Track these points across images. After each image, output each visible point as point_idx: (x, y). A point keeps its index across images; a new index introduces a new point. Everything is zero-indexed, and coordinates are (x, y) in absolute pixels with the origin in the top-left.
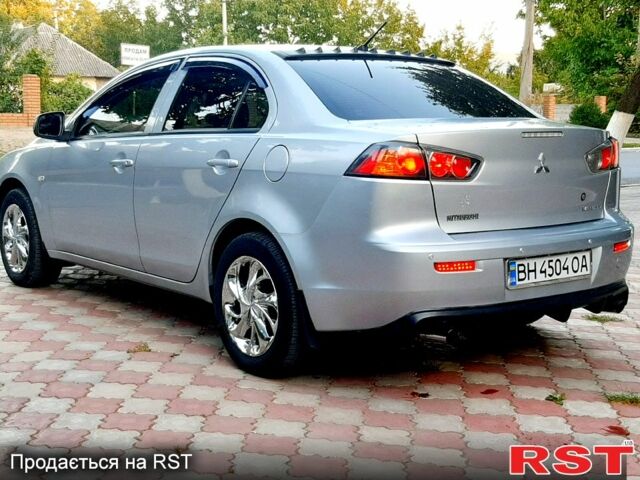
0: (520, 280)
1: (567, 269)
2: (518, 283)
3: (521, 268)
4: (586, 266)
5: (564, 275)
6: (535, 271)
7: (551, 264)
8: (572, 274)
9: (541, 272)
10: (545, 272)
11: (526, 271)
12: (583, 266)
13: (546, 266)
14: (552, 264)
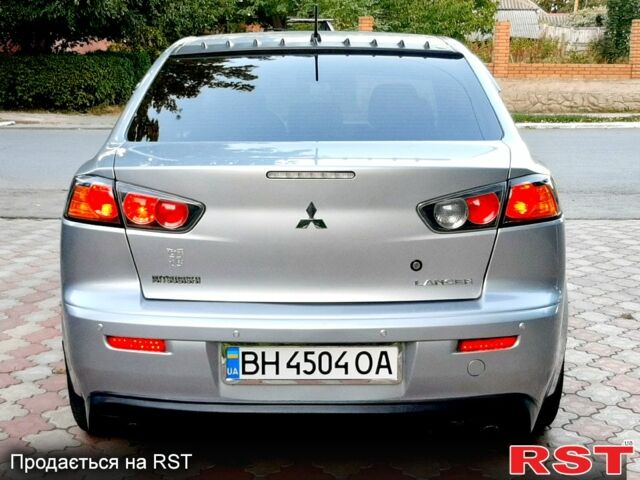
0: (244, 373)
1: (346, 366)
2: (242, 377)
3: (249, 358)
4: (388, 366)
5: (337, 374)
6: (276, 363)
7: (310, 357)
8: (353, 374)
9: (289, 366)
10: (297, 366)
11: (260, 362)
12: (380, 366)
13: (300, 358)
14: (314, 358)
